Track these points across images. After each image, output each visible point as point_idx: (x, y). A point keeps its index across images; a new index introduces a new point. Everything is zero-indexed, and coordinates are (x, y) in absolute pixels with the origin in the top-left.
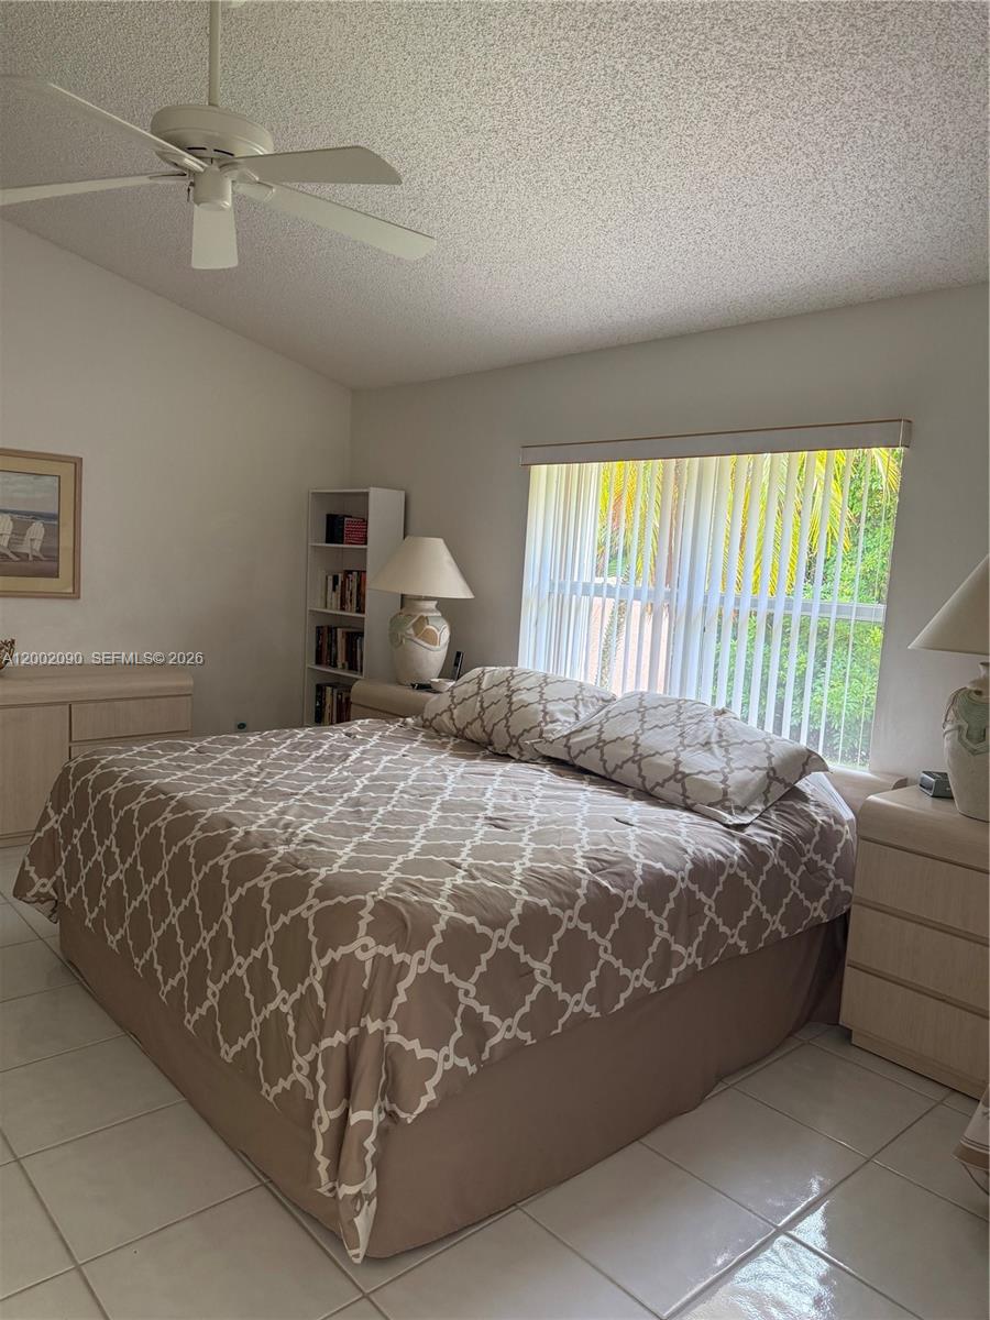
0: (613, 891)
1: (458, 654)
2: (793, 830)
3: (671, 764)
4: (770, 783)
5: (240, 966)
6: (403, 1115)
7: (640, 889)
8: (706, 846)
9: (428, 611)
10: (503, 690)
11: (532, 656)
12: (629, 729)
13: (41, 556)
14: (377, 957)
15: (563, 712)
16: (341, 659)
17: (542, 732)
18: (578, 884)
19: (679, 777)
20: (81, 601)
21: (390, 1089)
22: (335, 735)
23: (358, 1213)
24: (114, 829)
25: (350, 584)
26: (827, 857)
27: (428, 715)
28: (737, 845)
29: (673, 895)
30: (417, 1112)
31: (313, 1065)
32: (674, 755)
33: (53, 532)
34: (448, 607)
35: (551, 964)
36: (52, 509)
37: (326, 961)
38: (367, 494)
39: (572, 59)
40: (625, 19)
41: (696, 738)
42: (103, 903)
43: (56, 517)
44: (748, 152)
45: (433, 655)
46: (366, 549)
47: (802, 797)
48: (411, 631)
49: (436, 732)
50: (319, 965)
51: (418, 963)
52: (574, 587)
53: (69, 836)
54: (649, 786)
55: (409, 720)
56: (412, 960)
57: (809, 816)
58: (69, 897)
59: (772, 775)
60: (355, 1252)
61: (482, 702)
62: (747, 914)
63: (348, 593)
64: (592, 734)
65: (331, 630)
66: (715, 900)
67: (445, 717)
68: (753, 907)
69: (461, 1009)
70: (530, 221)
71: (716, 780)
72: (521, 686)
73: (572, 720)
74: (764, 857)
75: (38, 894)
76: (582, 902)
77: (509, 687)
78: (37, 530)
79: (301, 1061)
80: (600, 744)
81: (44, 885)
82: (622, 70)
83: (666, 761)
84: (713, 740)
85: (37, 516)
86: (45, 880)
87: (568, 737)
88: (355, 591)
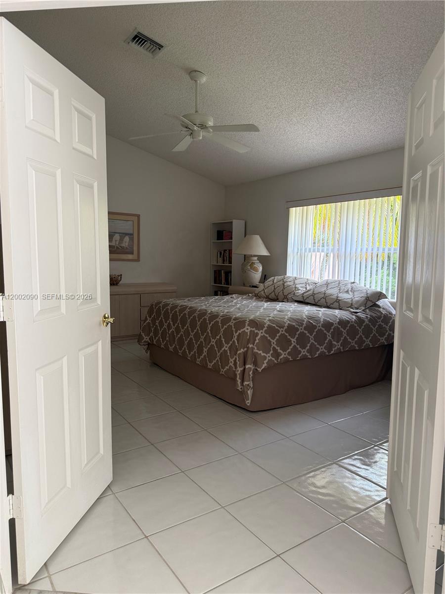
0: (314, 324)
1: (265, 275)
2: (374, 315)
3: (336, 298)
4: (367, 302)
5: (213, 342)
6: (258, 369)
7: (322, 324)
8: (344, 316)
9: (255, 260)
10: (281, 282)
11: (292, 271)
12: (323, 290)
13: (128, 247)
14: (251, 331)
15: (302, 287)
16: (223, 281)
17: (294, 293)
18: (304, 321)
19: (338, 301)
20: (140, 262)
21: (255, 363)
22: (226, 298)
23: (249, 390)
24: (171, 317)
25: (226, 255)
26: (387, 324)
27: (256, 292)
28: (354, 317)
29: (332, 327)
30: (262, 368)
31: (235, 361)
32: (337, 295)
33: (132, 239)
34: (262, 259)
35: (296, 339)
36: (131, 232)
37: (237, 334)
38: (232, 222)
39: (297, 90)
40: (311, 80)
41: (344, 290)
42: (167, 339)
43: (132, 234)
44: (352, 109)
45: (257, 276)
46: (232, 242)
47: (379, 307)
48: (249, 267)
49: (258, 297)
50: (236, 335)
51: (261, 333)
52: (305, 250)
53: (154, 324)
54: (328, 305)
55: (250, 295)
56: (260, 332)
57: (380, 311)
58: (155, 341)
59: (368, 299)
60: (248, 401)
61: (274, 287)
62: (357, 337)
63: (225, 258)
64: (311, 292)
65: (220, 272)
66: (347, 331)
67: (262, 292)
68: (359, 335)
69: (272, 347)
70: (287, 130)
71: (349, 301)
72: (288, 280)
73: (305, 289)
74: (364, 321)
75: (145, 342)
76: (304, 325)
77: (283, 281)
78: (127, 239)
79: (232, 360)
80: (313, 295)
81: (146, 339)
82: (312, 92)
83: (334, 297)
84: (350, 290)
85: (127, 234)
86: (147, 337)
87: (303, 294)
88: (228, 257)
